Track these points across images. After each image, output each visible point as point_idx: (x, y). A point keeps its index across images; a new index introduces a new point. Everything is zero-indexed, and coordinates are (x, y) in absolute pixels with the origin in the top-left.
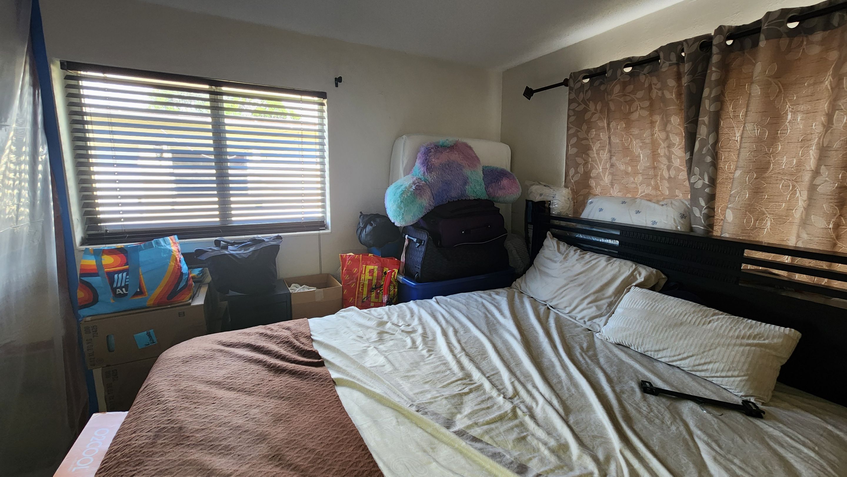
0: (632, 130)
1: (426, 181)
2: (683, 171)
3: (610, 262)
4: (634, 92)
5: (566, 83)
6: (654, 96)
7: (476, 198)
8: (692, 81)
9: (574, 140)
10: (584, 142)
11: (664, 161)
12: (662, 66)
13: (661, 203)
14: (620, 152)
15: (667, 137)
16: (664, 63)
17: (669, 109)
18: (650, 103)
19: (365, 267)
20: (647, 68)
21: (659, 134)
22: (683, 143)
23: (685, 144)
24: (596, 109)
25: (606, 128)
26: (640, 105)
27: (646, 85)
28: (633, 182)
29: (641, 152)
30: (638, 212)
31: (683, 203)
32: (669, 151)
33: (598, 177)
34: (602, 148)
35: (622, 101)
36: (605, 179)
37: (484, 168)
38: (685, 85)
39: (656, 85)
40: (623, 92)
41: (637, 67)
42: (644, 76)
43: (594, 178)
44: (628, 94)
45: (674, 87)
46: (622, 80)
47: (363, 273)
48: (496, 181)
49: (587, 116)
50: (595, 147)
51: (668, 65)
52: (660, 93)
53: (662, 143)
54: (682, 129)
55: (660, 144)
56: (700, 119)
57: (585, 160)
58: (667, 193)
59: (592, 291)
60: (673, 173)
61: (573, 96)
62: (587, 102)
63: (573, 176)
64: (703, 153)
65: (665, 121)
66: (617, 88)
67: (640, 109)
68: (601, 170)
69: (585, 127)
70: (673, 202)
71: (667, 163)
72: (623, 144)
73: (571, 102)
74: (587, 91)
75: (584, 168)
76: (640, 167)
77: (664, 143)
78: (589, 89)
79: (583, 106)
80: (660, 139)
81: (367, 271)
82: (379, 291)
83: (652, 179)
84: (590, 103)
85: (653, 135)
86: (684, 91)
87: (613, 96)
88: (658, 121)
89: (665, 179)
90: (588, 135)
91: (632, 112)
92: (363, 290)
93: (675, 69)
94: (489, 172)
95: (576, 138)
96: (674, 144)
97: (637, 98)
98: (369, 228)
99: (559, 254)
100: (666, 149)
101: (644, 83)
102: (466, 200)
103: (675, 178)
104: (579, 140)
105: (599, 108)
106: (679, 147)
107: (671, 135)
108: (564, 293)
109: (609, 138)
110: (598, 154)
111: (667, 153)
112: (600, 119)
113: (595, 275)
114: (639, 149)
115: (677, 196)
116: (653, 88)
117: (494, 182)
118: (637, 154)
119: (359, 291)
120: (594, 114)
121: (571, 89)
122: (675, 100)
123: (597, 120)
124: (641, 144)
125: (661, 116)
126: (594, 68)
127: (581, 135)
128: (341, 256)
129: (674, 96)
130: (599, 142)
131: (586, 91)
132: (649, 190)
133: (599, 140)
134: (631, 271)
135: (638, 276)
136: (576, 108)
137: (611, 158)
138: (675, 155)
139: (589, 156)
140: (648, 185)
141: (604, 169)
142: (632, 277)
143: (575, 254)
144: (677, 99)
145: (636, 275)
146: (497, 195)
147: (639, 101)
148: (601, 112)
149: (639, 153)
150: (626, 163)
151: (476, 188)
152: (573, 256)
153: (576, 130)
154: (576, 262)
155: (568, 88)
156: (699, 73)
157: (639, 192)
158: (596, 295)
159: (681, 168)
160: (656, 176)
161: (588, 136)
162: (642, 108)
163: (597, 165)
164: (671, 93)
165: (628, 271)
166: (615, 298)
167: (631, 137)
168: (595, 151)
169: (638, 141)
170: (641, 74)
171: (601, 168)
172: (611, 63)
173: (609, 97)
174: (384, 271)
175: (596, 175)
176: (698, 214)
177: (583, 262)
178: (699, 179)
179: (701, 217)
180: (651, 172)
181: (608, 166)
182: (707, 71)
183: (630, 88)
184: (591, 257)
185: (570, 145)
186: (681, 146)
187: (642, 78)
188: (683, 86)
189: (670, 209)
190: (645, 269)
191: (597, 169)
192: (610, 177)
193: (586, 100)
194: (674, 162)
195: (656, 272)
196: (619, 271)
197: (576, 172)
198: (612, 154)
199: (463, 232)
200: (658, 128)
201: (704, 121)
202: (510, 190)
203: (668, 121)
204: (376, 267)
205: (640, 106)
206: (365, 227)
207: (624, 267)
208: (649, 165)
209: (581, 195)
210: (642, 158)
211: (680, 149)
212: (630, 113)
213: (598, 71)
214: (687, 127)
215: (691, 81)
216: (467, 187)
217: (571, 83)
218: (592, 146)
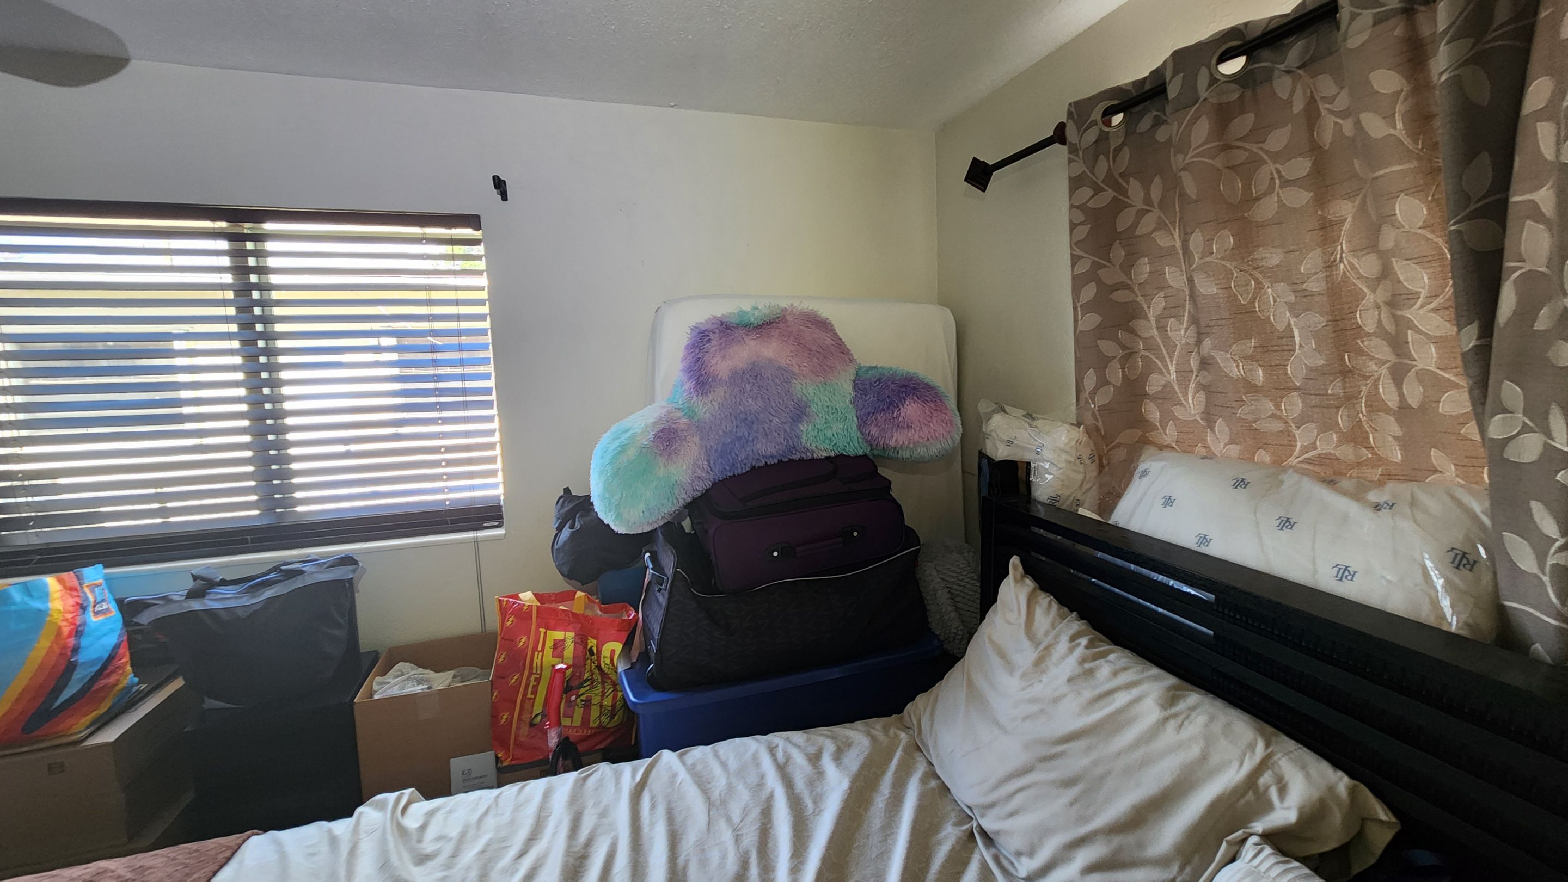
0: (1261, 253)
1: (691, 414)
2: (1456, 386)
3: (1174, 710)
4: (1258, 133)
5: (1059, 136)
6: (1327, 137)
7: (832, 454)
8: (1476, 59)
9: (1089, 292)
10: (1119, 296)
11: (1380, 349)
12: (1346, 31)
13: (1373, 496)
14: (1223, 322)
15: (1383, 271)
16: (1353, 17)
17: (1381, 176)
18: (1315, 164)
19: (545, 633)
20: (1296, 51)
21: (1355, 261)
22: (1449, 290)
23: (1456, 294)
24: (1147, 200)
25: (1181, 252)
26: (1278, 172)
27: (1298, 106)
28: (1273, 416)
29: (1292, 321)
30: (1286, 523)
31: (1460, 504)
32: (1397, 320)
33: (1166, 397)
34: (1173, 310)
35: (1219, 165)
36: (1187, 400)
37: (860, 373)
38: (1443, 78)
39: (1331, 100)
40: (1220, 141)
41: (1265, 53)
42: (1287, 80)
43: (1154, 398)
44: (1239, 144)
45: (1399, 93)
46: (1214, 100)
47: (539, 649)
48: (888, 408)
49: (1124, 221)
50: (1155, 307)
51: (1370, 21)
52: (1348, 127)
53: (1365, 289)
54: (1440, 241)
55: (1359, 296)
56: (1515, 199)
57: (1124, 347)
58: (1397, 455)
59: (1099, 822)
60: (1414, 393)
61: (1080, 167)
62: (1121, 181)
63: (1093, 393)
64: (1537, 326)
65: (1374, 217)
66: (1202, 129)
67: (1281, 187)
68: (1174, 376)
69: (1118, 253)
70: (1422, 496)
71: (1393, 358)
72: (1232, 299)
73: (1075, 183)
74: (1118, 150)
75: (1123, 369)
76: (1295, 370)
77: (1374, 291)
78: (1123, 144)
79: (1110, 193)
80: (1360, 277)
81: (549, 643)
82: (573, 698)
83: (1338, 408)
84: (1128, 183)
85: (1330, 266)
86: (1441, 103)
87: (1190, 155)
88: (1349, 219)
89: (1388, 410)
90: (1128, 275)
91: (1258, 199)
92: (535, 692)
93: (1398, 32)
94: (871, 384)
95: (1093, 284)
96: (1414, 296)
97: (1267, 152)
98: (566, 532)
99: (1026, 643)
100: (1384, 310)
101: (1289, 103)
102: (801, 460)
103: (1423, 407)
104: (1105, 290)
105: (1156, 192)
106: (1432, 306)
107: (1398, 266)
108: (1019, 799)
109: (1190, 280)
110: (1162, 329)
111: (1389, 326)
112: (1161, 226)
113: (1118, 755)
114: (1288, 314)
115: (1435, 471)
116: (1323, 112)
117: (883, 410)
118: (1280, 327)
119: (525, 694)
120: (1142, 213)
121: (1073, 150)
122: (1407, 141)
123: (1154, 230)
124: (1293, 298)
125: (1357, 203)
126: (1134, 83)
127: (1110, 276)
128: (500, 600)
129: (1400, 125)
130: (1162, 294)
131: (1115, 150)
132: (1327, 445)
133: (1161, 288)
134: (1247, 767)
135: (1274, 794)
136: (1088, 201)
137: (1199, 342)
138: (1420, 332)
139: (1136, 335)
140: (1327, 426)
141: (1184, 373)
142: (1250, 796)
143: (1071, 650)
144: (1414, 137)
145: (1267, 788)
146: (892, 443)
147: (1275, 163)
148: (1163, 205)
149: (1289, 324)
150: (1245, 358)
151: (831, 427)
152: (1064, 658)
153: (1094, 262)
154: (1065, 689)
155: (1065, 147)
156: (1502, 26)
157: (1298, 448)
158: (1117, 840)
159: (1447, 376)
160: (1350, 399)
161: (1131, 278)
162: (1286, 183)
163: (1162, 360)
164: (1389, 118)
165: (1236, 765)
166: (1182, 869)
167: (1260, 276)
168: (1153, 319)
169: (1281, 286)
170: (1276, 73)
171: (1172, 369)
172: (1179, 55)
173: (1180, 157)
174: (589, 647)
175: (1160, 388)
176: (1527, 561)
177: (1088, 694)
178: (1525, 429)
179: (1546, 579)
180: (1335, 388)
181: (1194, 363)
182: (1536, 13)
183: (1244, 123)
184: (1115, 674)
185: (1078, 305)
186: (1440, 300)
187: (1282, 85)
188: (1434, 87)
189: (1406, 525)
190: (1303, 767)
191: (1161, 373)
192: (1201, 396)
193: (1117, 177)
194: (1415, 356)
195: (1352, 792)
196: (1204, 757)
197: (1103, 382)
198: (1203, 331)
199: (775, 554)
200: (1349, 242)
201: (1534, 205)
202: (926, 430)
203: (1388, 218)
204: (570, 635)
205: (1280, 177)
206: (560, 529)
207: (1223, 742)
208: (1322, 362)
209: (1119, 445)
210: (1297, 339)
211: (1435, 310)
212: (1250, 200)
213: (1147, 87)
214: (1459, 232)
215: (1465, 63)
216: (803, 427)
217: (1071, 133)
218: (1145, 306)
